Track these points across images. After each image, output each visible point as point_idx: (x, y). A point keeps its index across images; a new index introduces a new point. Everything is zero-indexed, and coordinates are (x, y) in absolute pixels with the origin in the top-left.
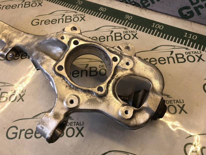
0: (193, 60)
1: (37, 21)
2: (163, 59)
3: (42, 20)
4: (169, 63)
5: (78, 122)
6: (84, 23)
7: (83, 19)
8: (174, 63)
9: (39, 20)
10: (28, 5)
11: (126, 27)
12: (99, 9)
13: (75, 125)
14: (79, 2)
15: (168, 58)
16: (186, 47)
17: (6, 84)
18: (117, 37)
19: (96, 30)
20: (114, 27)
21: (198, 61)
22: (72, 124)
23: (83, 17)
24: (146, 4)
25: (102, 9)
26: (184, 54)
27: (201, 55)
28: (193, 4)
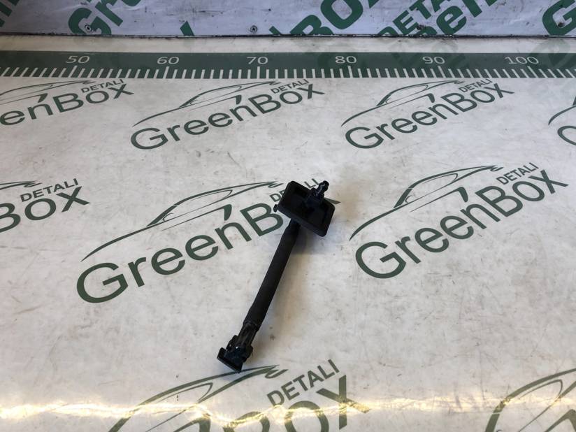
6: (327, 99)
7: (310, 91)
9: (157, 130)
10: (76, 104)
11: (454, 78)
12: (337, 61)
14: (256, 60)
18: (458, 104)
19: (381, 104)
20: (425, 87)
23: (307, 88)
25: (345, 59)
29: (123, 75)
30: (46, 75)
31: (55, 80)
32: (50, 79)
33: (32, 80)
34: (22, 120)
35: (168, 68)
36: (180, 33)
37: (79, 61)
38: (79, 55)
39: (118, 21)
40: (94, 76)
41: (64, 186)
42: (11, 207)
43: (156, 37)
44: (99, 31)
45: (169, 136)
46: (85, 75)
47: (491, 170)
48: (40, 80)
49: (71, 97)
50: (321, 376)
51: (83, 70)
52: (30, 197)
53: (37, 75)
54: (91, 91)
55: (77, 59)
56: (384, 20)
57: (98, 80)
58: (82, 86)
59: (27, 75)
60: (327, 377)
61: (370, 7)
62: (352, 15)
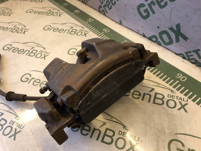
18: (156, 99)
30: (80, 22)
35: (103, 33)
36: (119, 23)
38: (92, 18)
40: (87, 27)
43: (114, 21)
46: (85, 26)
47: (123, 127)
48: (77, 23)
51: (87, 24)
55: (90, 20)
56: (181, 50)
59: (77, 20)
61: (176, 42)
62: (169, 42)
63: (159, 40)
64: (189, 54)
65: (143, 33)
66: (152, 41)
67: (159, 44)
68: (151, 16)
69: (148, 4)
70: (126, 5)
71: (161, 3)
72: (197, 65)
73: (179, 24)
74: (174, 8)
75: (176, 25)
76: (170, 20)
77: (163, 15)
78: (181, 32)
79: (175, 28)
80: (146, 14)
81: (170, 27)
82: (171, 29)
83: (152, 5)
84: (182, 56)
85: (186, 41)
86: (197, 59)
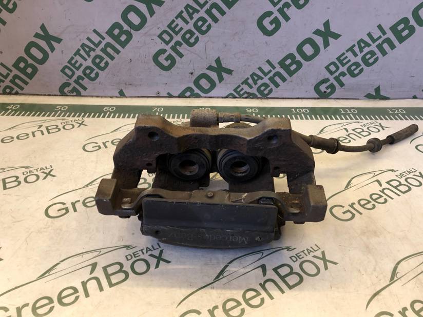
0: (377, 131)
1: (95, 145)
2: (344, 138)
3: (104, 141)
4: (355, 140)
5: (307, 249)
8: (360, 138)
10: (57, 130)
13: (307, 255)
14: (157, 109)
15: (348, 135)
16: (355, 121)
17: (102, 250)
21: (383, 129)
22: (301, 255)
24: (266, 92)
26: (361, 127)
27: (380, 124)
28: (331, 73)
29: (84, 116)
30: (44, 116)
31: (48, 118)
32: (45, 118)
33: (36, 118)
34: (28, 137)
35: (108, 113)
36: (118, 95)
37: (62, 109)
38: (62, 106)
39: (85, 89)
40: (69, 116)
41: (45, 168)
42: (17, 177)
43: (105, 97)
44: (75, 94)
45: (102, 146)
46: (64, 116)
48: (41, 118)
49: (55, 127)
50: (152, 249)
51: (63, 113)
52: (27, 173)
53: (39, 115)
54: (66, 124)
55: (61, 108)
56: (228, 89)
57: (71, 118)
58: (61, 121)
59: (33, 115)
60: (154, 249)
61: (220, 82)
62: (211, 87)
63: (196, 91)
64: (238, 90)
65: (168, 93)
66: (186, 97)
67: (198, 96)
68: (179, 62)
69: (171, 48)
70: (131, 61)
71: (190, 41)
72: (250, 98)
73: (219, 57)
74: (208, 41)
75: (215, 61)
76: (206, 58)
77: (196, 54)
78: (223, 66)
79: (215, 65)
80: (169, 62)
81: (208, 65)
82: (210, 68)
83: (178, 47)
84: (231, 96)
85: (231, 75)
86: (249, 90)
